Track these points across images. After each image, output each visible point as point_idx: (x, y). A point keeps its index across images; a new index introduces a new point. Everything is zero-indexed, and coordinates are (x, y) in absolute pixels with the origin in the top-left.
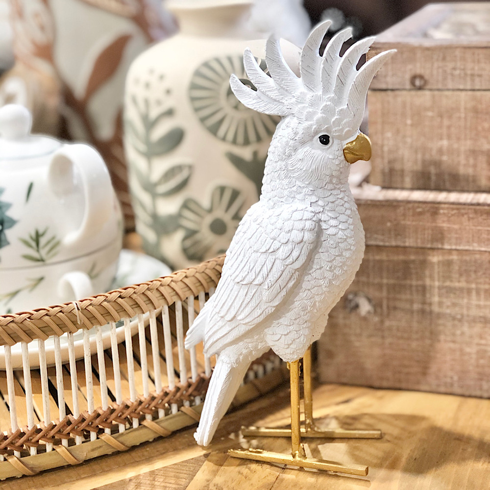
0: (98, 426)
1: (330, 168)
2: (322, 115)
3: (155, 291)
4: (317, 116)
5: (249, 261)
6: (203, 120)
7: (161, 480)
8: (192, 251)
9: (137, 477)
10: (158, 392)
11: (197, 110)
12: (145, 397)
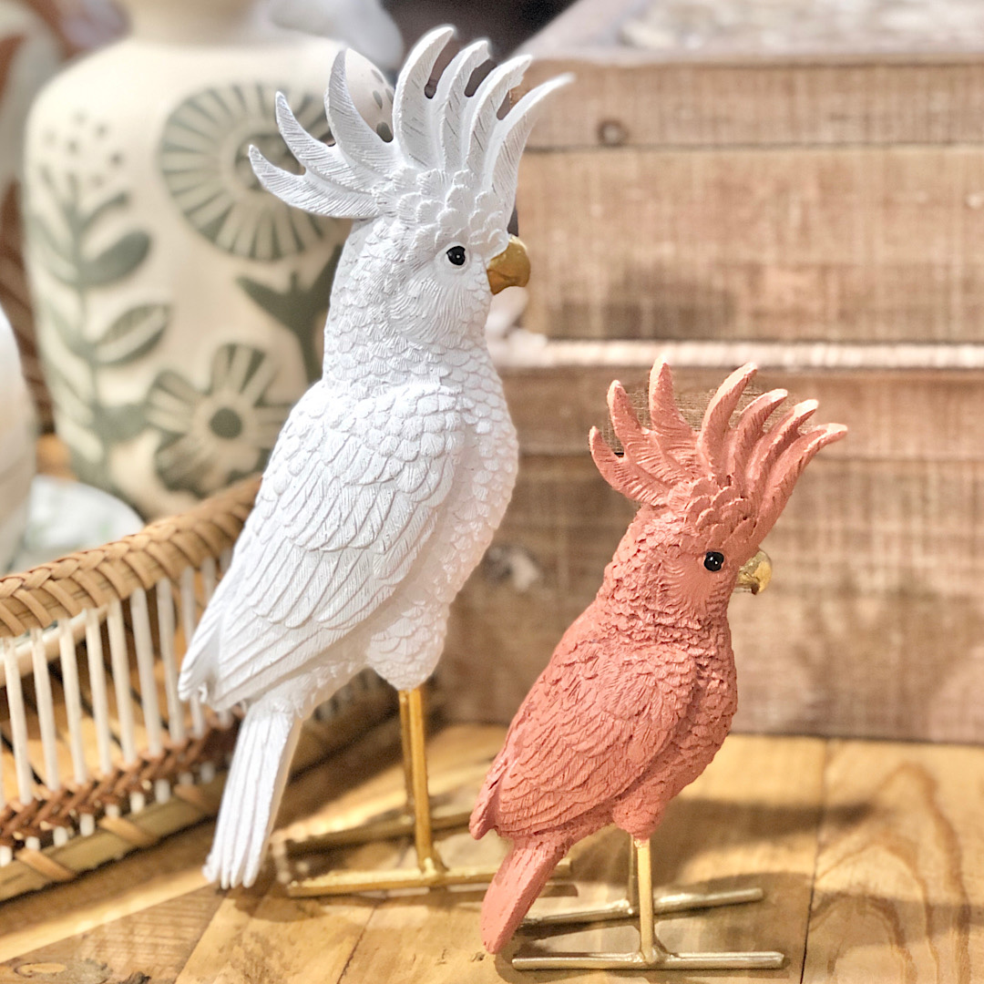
0: (12, 837)
1: (470, 308)
2: (450, 209)
3: (118, 564)
4: (443, 211)
5: (337, 505)
6: (189, 214)
7: (146, 932)
8: (175, 474)
9: (98, 930)
10: (129, 761)
11: (176, 194)
12: (104, 771)
